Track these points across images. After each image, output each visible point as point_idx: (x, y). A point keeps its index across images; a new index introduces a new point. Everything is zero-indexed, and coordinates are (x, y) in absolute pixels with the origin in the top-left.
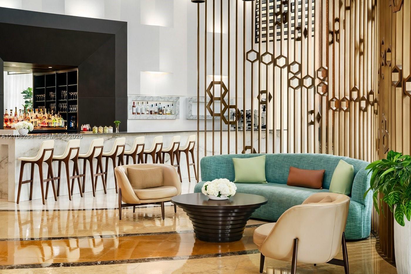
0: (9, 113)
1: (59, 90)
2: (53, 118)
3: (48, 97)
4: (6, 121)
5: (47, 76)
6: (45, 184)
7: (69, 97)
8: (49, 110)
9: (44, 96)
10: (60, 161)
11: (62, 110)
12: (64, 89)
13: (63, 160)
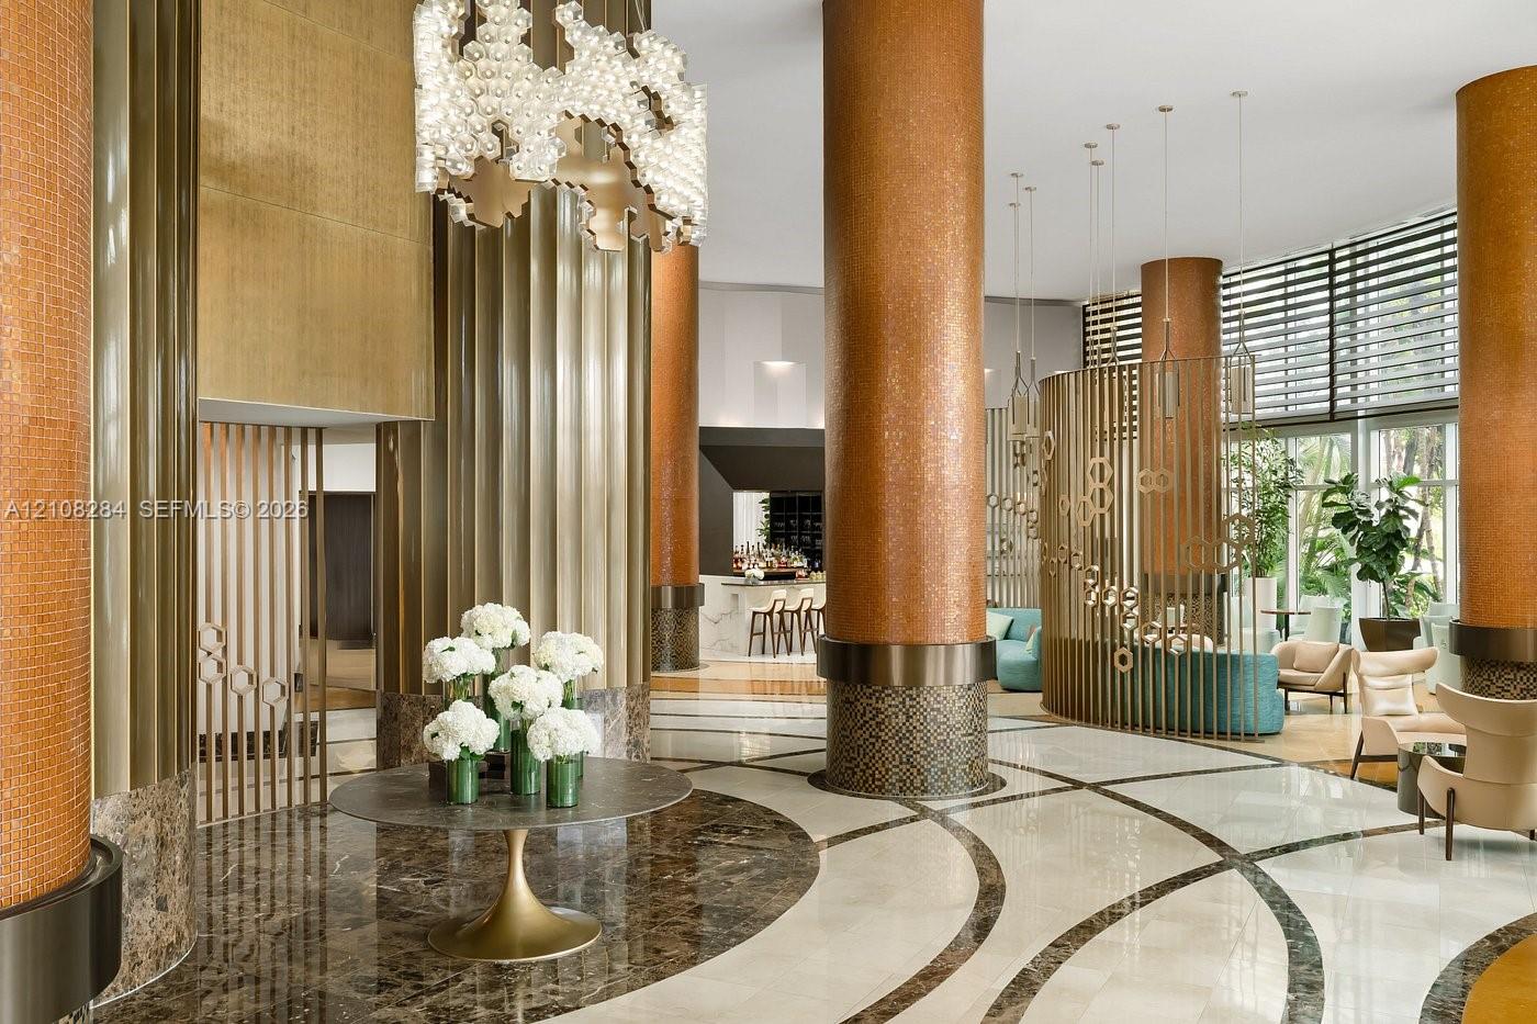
0: (739, 549)
1: (802, 518)
2: (793, 556)
3: (788, 527)
4: (736, 562)
5: (788, 498)
6: (776, 637)
7: (814, 528)
8: (788, 546)
9: (783, 524)
10: (793, 612)
11: (805, 544)
12: (807, 517)
13: (795, 611)
